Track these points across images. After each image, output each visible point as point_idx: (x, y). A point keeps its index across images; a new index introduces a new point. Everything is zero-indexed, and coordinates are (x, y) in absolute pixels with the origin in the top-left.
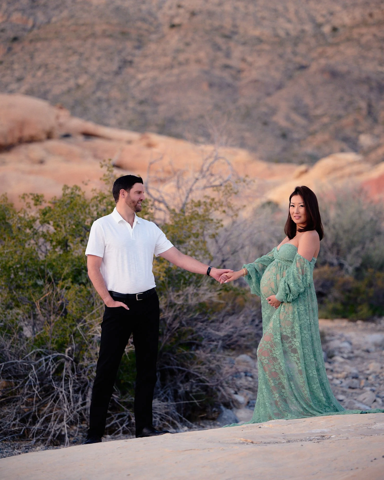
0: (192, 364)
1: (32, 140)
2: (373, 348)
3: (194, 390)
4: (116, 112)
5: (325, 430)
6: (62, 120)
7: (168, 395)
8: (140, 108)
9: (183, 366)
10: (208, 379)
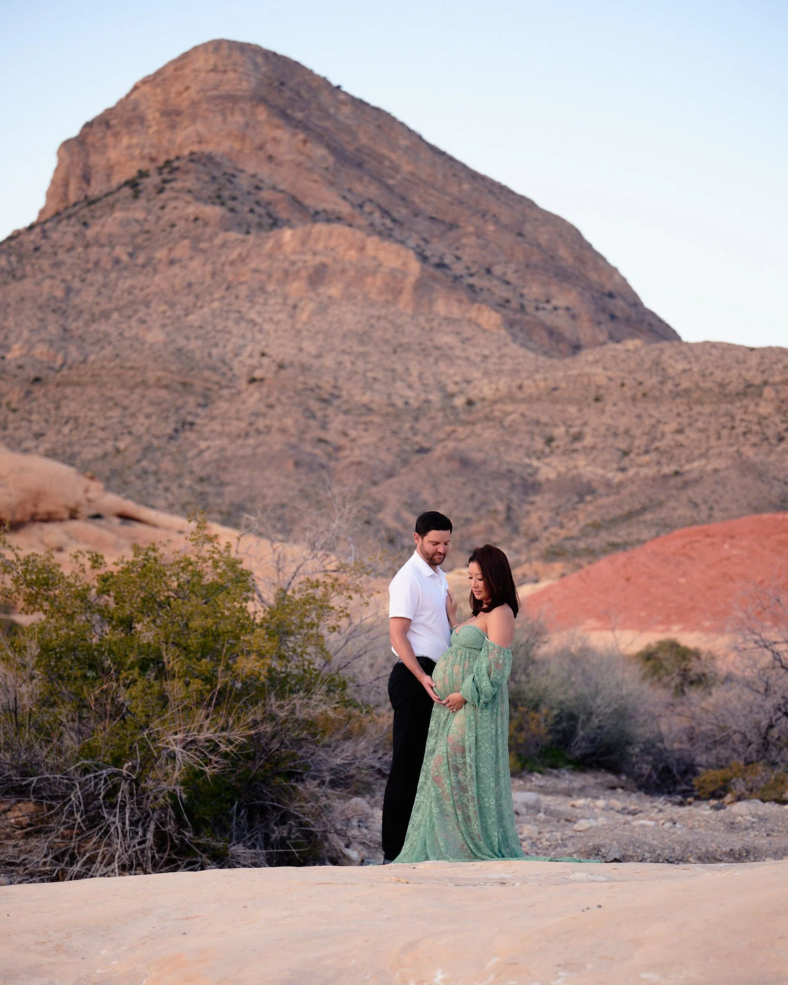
0: (292, 799)
1: (49, 518)
2: (523, 810)
3: (293, 836)
4: (167, 489)
5: (506, 876)
6: (91, 495)
7: (256, 840)
8: (199, 488)
9: (279, 802)
10: (313, 823)
